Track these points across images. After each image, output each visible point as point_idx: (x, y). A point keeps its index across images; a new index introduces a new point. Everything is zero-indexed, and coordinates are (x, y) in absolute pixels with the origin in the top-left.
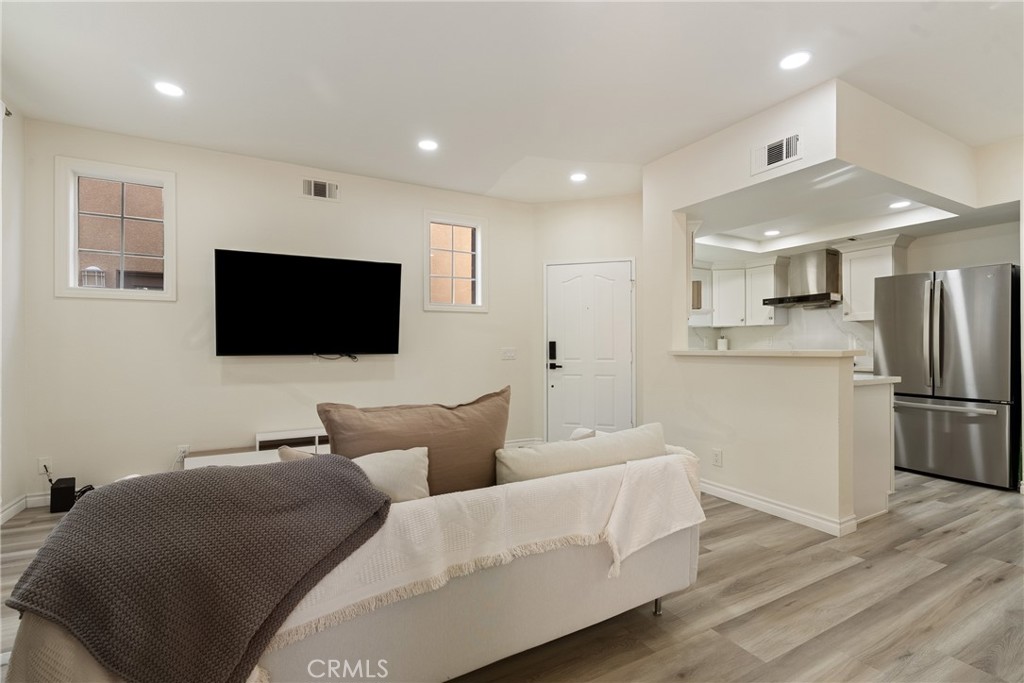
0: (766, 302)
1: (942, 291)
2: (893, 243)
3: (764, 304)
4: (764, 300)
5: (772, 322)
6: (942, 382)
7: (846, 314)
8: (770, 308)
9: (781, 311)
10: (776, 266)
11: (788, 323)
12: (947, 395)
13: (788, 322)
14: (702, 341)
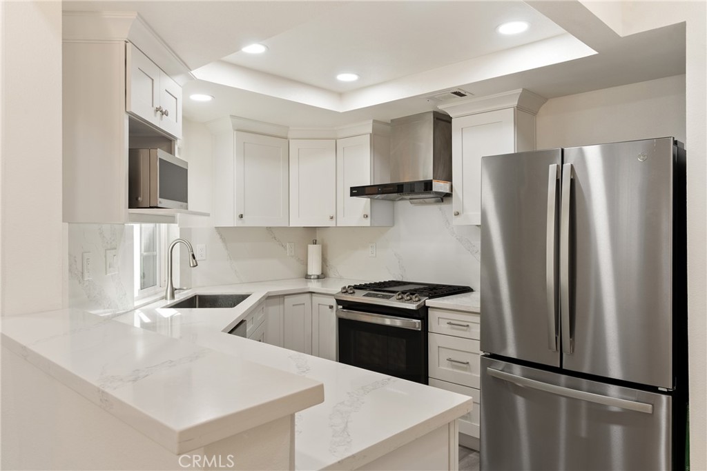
0: (357, 191)
1: (573, 182)
2: (515, 103)
3: (352, 195)
4: (352, 189)
5: (367, 223)
6: (572, 343)
7: (457, 214)
8: (364, 202)
9: (383, 205)
10: (374, 136)
11: (393, 224)
12: (586, 370)
13: (393, 222)
14: (285, 247)
